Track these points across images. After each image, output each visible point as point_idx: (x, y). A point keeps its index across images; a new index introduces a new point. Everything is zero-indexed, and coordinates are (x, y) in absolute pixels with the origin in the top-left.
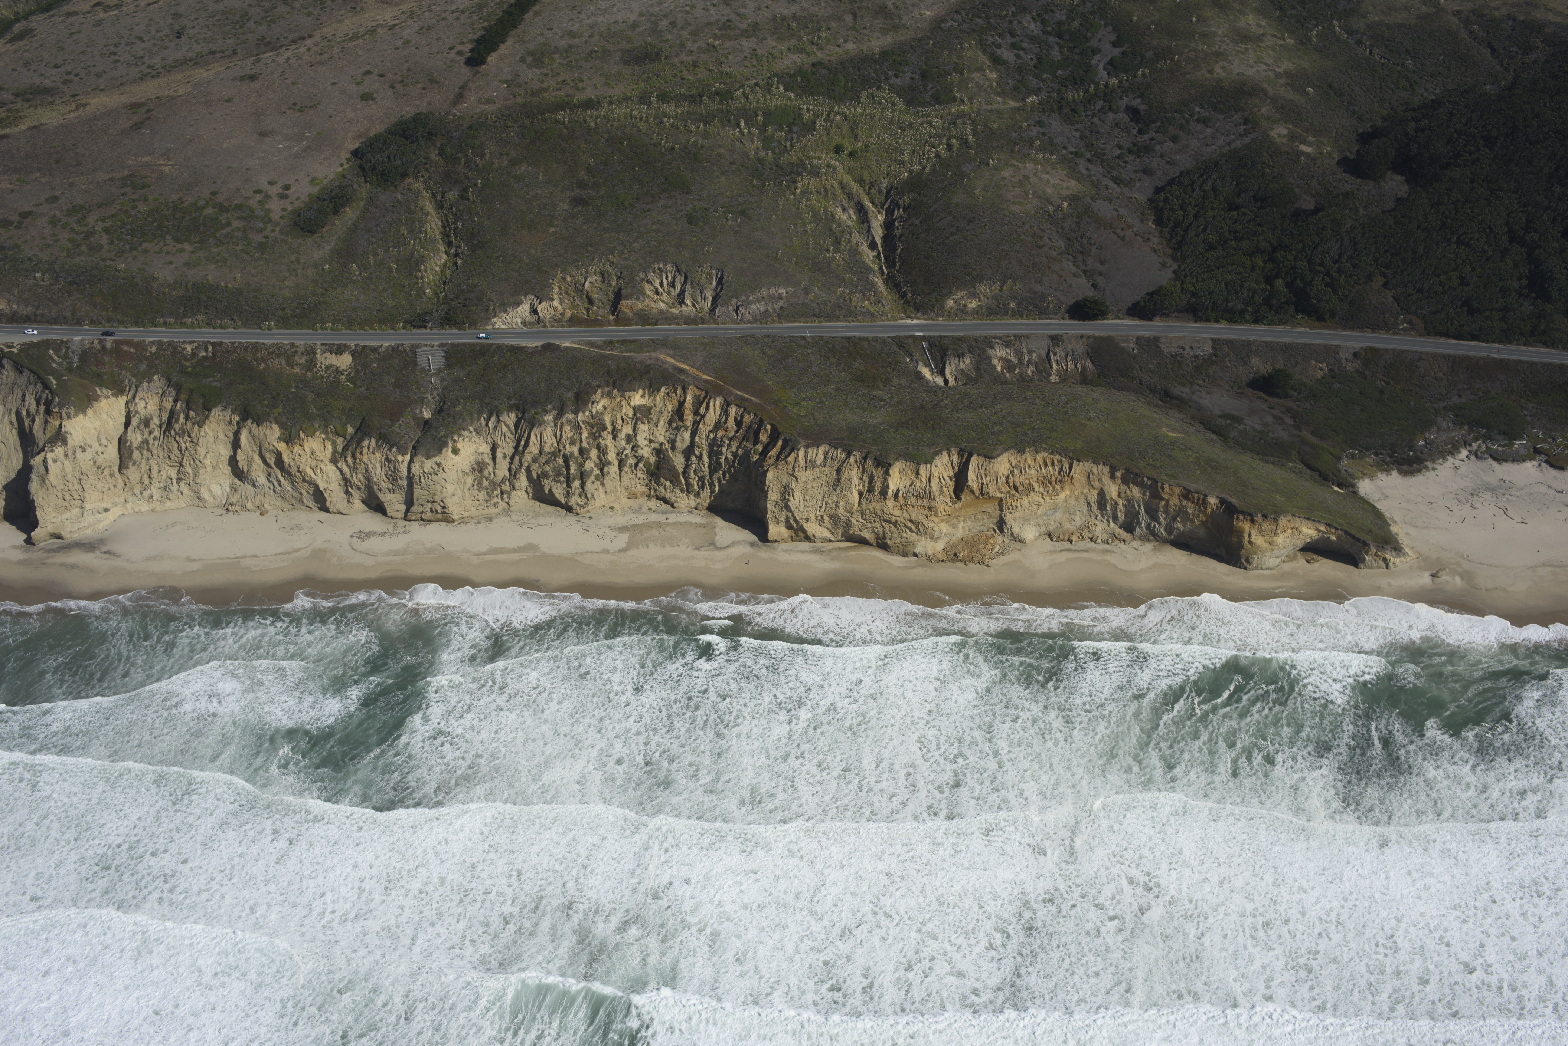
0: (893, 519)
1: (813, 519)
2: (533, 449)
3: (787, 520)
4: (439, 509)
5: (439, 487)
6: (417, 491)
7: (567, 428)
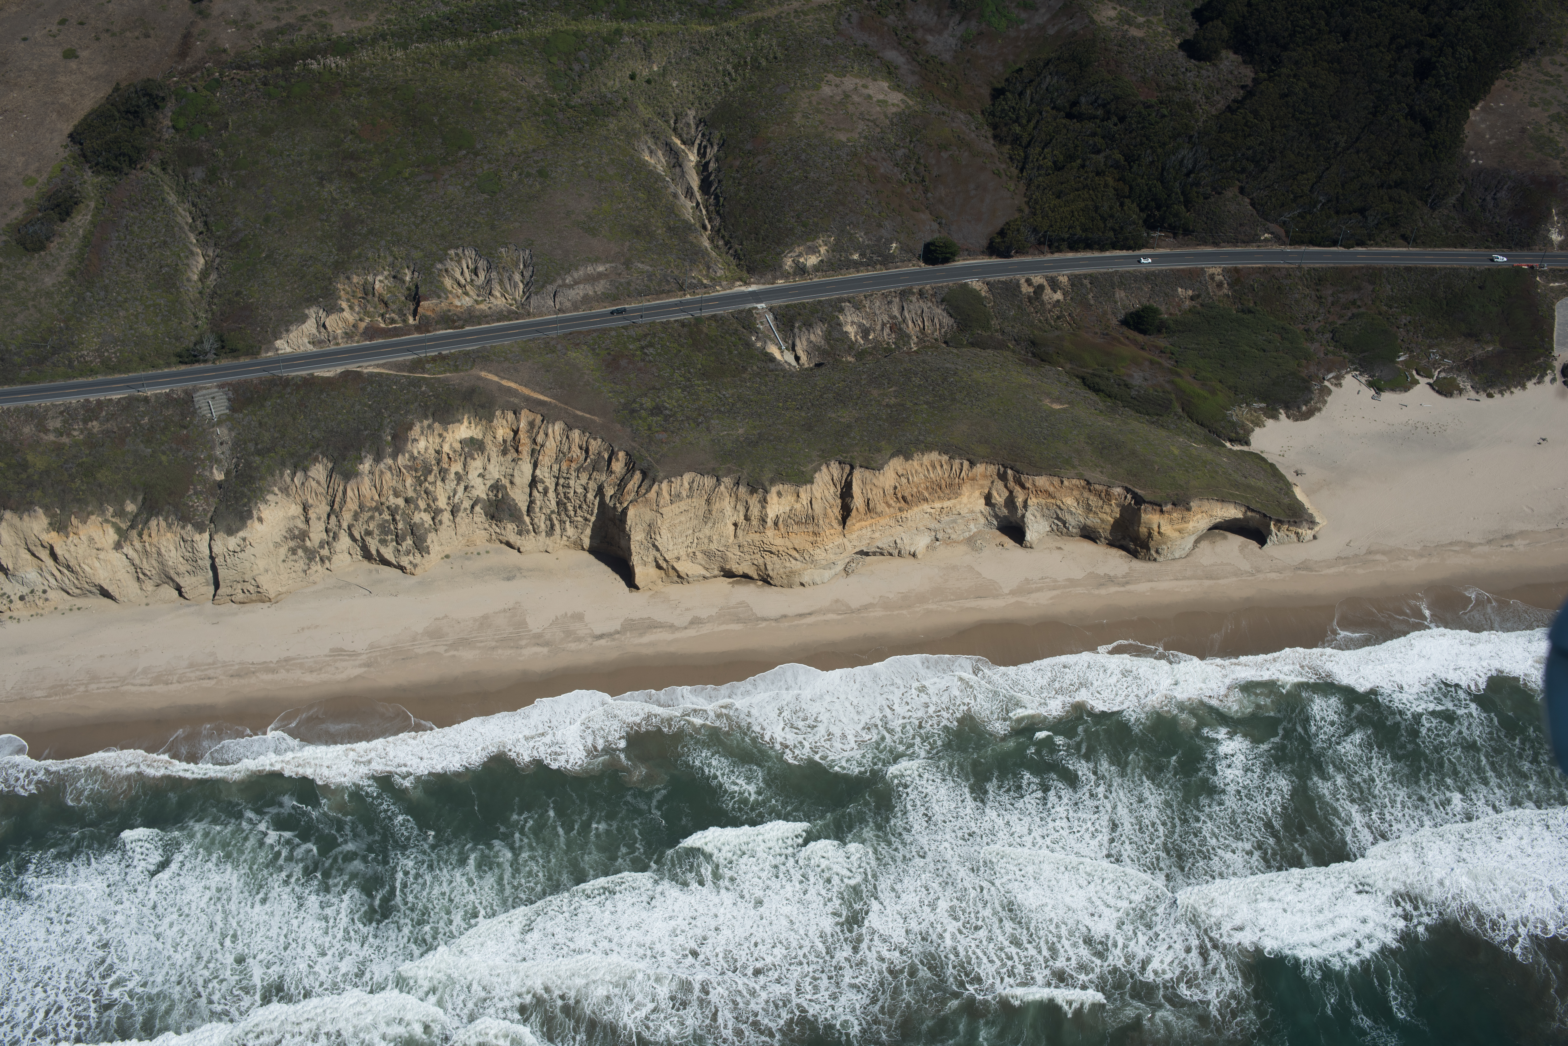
0: (774, 549)
1: (684, 557)
2: (352, 505)
3: (656, 561)
4: (252, 589)
5: (247, 565)
6: (222, 572)
7: (388, 475)
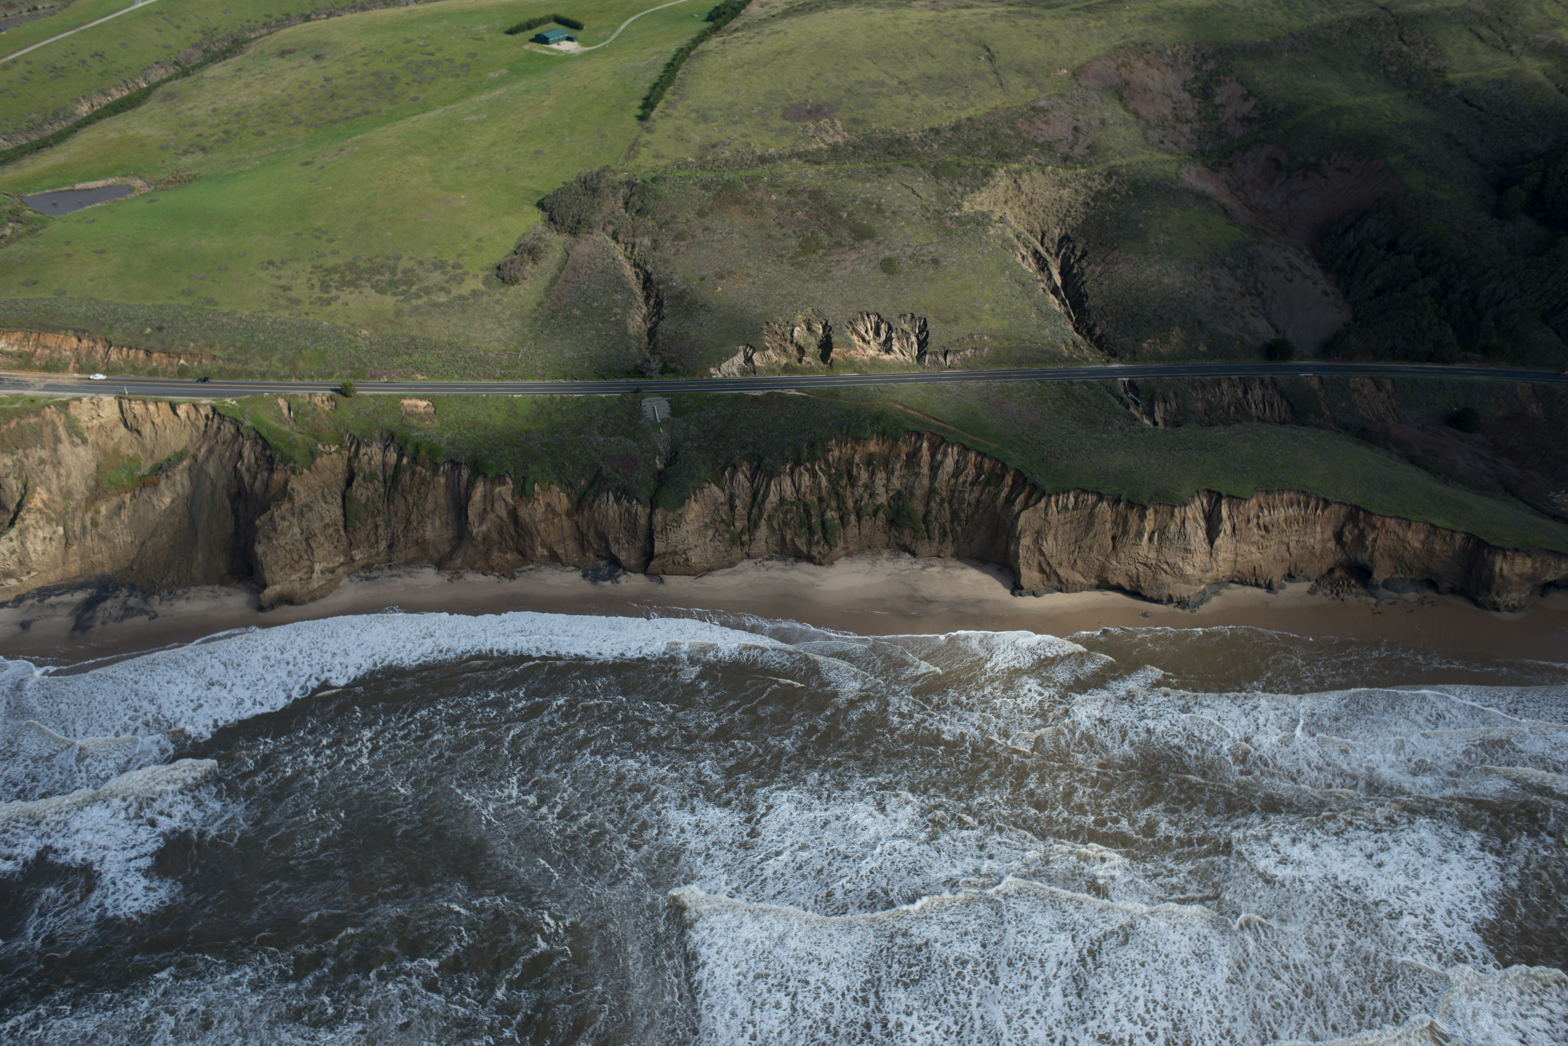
0: (1148, 561)
1: (1066, 564)
2: (773, 498)
3: (1040, 564)
4: (681, 561)
5: (680, 539)
6: (657, 544)
7: (805, 477)
